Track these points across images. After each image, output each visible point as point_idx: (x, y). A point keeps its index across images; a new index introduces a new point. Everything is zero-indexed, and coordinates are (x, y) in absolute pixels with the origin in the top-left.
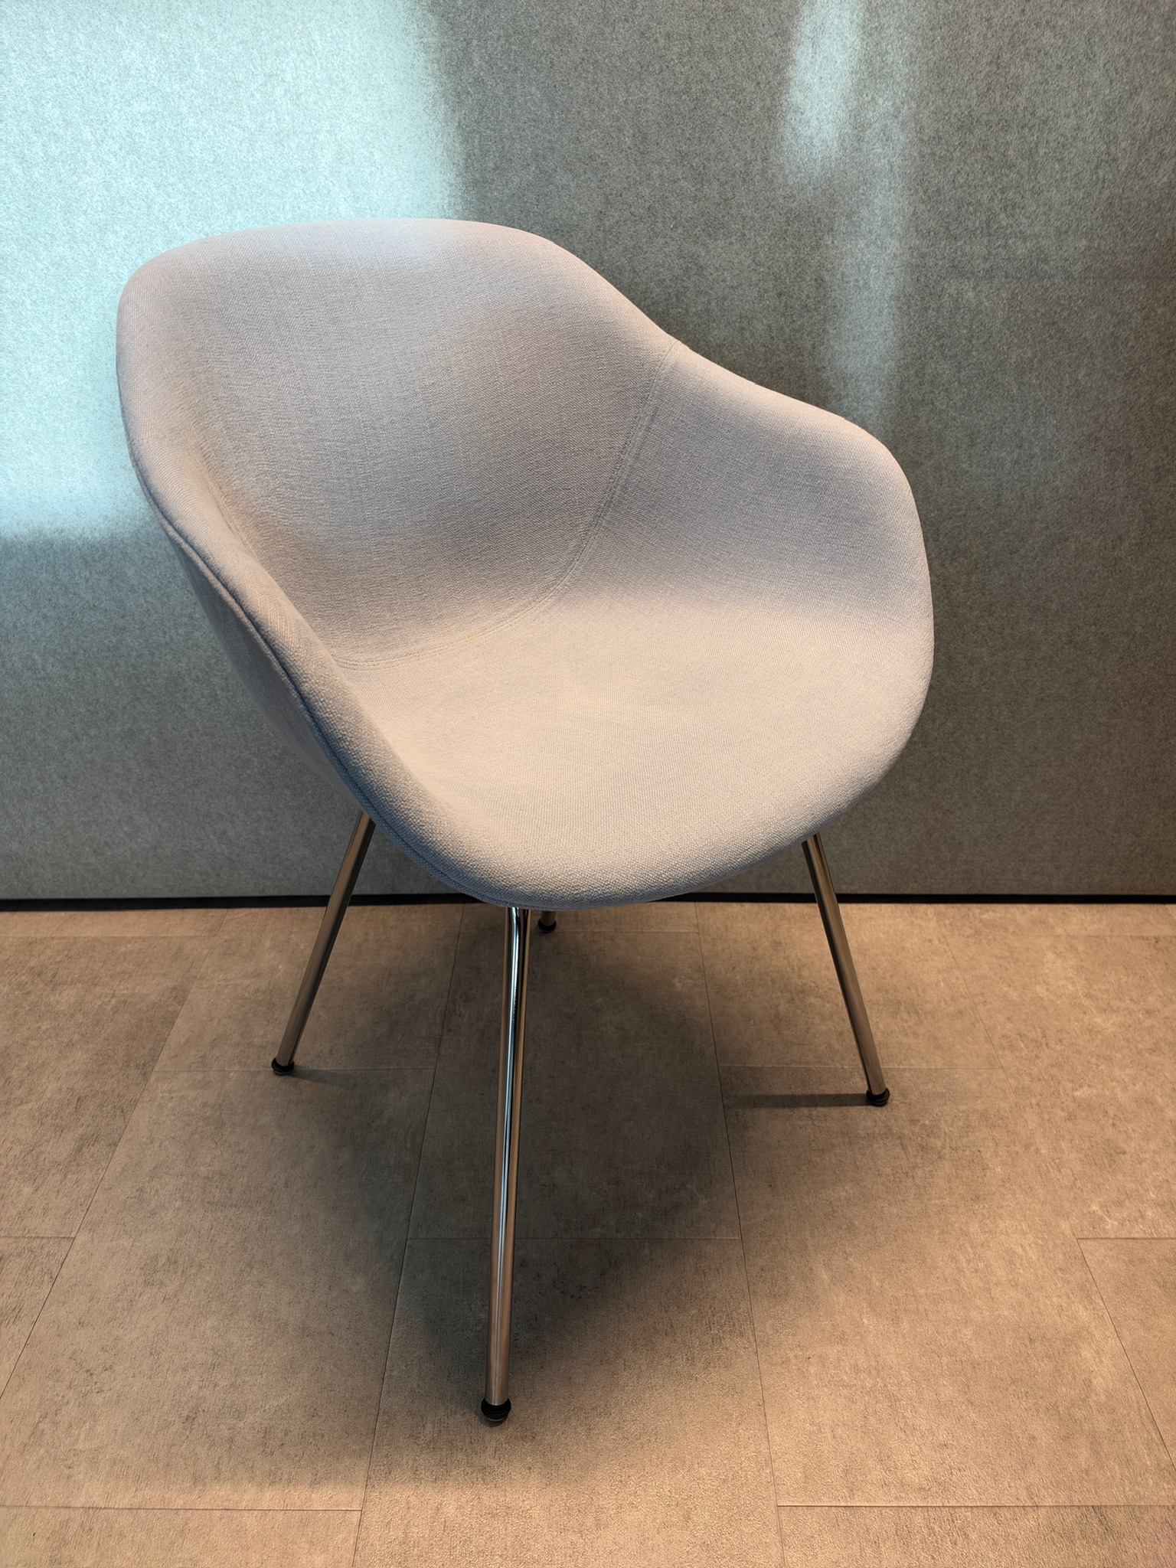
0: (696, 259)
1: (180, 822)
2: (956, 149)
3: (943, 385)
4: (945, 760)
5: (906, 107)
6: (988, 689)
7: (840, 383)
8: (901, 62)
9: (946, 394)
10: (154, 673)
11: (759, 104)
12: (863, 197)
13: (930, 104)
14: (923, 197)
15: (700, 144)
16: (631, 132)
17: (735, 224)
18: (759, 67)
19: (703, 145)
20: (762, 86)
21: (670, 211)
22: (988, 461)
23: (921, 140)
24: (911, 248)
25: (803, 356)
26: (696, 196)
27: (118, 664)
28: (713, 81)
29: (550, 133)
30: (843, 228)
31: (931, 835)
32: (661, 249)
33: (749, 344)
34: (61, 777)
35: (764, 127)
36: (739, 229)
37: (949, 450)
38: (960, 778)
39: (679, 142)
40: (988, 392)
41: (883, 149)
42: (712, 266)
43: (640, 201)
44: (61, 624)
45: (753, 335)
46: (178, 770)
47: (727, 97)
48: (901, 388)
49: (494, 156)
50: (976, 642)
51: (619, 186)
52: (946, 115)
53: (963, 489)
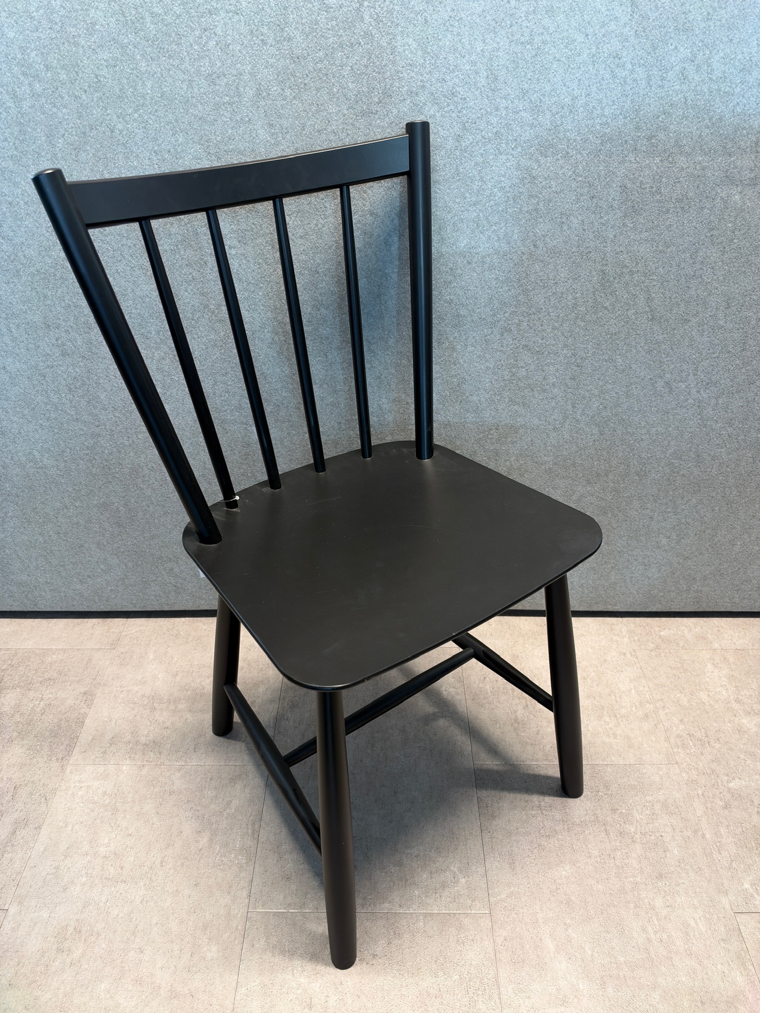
0: (530, 171)
1: (140, 563)
2: (737, 86)
3: (711, 264)
4: (689, 524)
5: (701, 54)
6: (724, 477)
7: (633, 263)
8: (699, 19)
9: (712, 271)
10: (121, 464)
11: (587, 52)
12: (662, 124)
13: (720, 51)
14: (709, 124)
15: (538, 83)
16: (485, 74)
17: (562, 145)
18: (589, 23)
19: (541, 84)
20: (589, 37)
21: (512, 135)
22: (739, 319)
23: (711, 79)
24: (695, 162)
25: (606, 242)
26: (533, 123)
27: (94, 458)
28: (551, 34)
29: (422, 75)
30: (644, 148)
31: (674, 574)
32: (504, 163)
33: (566, 234)
34: (56, 534)
35: (589, 70)
36: (564, 149)
37: (711, 312)
38: (698, 536)
39: (522, 82)
40: (743, 269)
41: (681, 86)
42: (542, 177)
43: (489, 127)
44: (53, 431)
45: (569, 228)
46: (139, 529)
47: (562, 46)
48: (679, 266)
49: (379, 93)
50: (719, 444)
51: (474, 116)
52: (732, 59)
53: (718, 339)
